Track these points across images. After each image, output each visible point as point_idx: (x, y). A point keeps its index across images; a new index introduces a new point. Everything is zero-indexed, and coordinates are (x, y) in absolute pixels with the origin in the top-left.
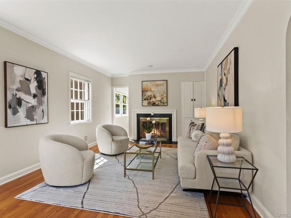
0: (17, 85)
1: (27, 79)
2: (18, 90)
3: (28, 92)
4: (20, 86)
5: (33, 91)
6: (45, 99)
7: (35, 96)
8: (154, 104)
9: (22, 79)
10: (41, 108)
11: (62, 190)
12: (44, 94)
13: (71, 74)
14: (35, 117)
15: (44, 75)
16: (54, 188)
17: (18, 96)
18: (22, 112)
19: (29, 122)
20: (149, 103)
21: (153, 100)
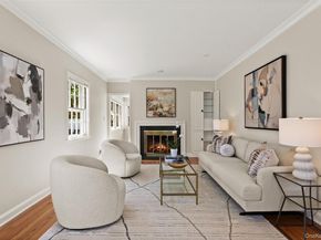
0: (7, 84)
1: (19, 76)
2: (7, 91)
3: (20, 96)
4: (9, 85)
5: (27, 94)
6: (40, 105)
7: (29, 101)
8: (161, 115)
9: (13, 76)
10: (37, 118)
11: (90, 233)
12: (39, 98)
13: (70, 74)
14: (29, 132)
15: (40, 72)
16: (78, 233)
17: (7, 101)
18: (12, 124)
19: (21, 139)
20: (155, 114)
21: (160, 110)
